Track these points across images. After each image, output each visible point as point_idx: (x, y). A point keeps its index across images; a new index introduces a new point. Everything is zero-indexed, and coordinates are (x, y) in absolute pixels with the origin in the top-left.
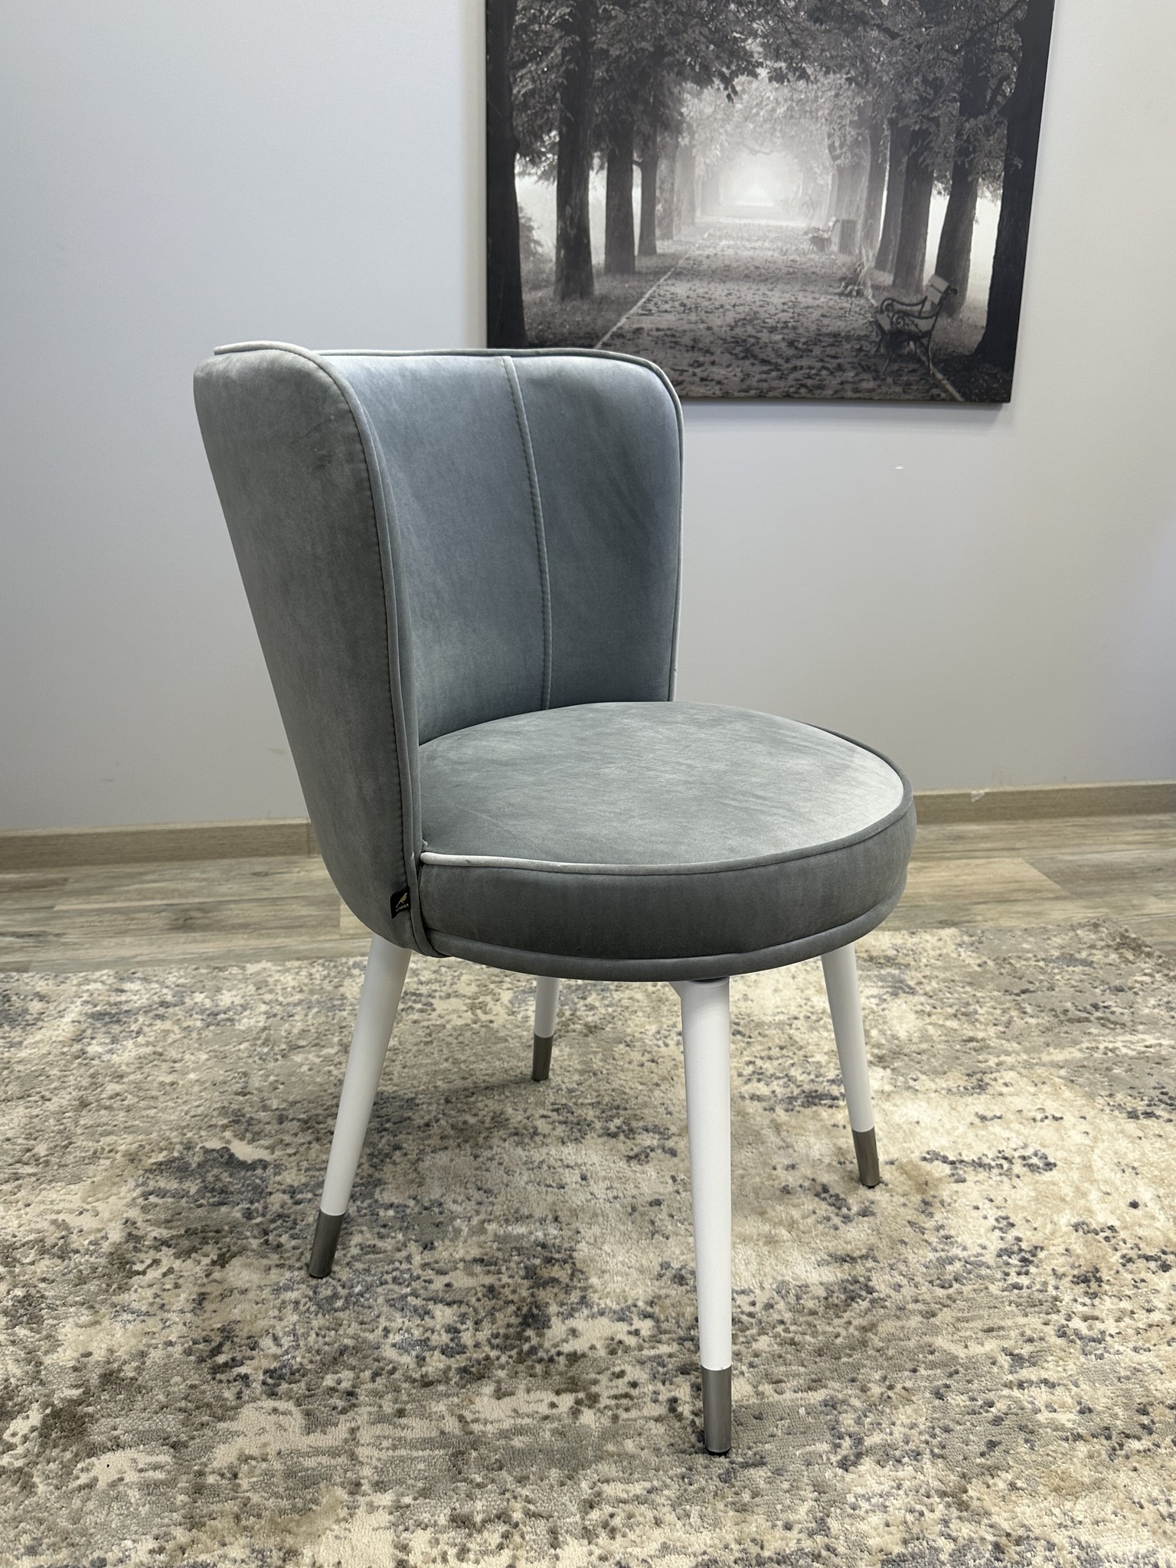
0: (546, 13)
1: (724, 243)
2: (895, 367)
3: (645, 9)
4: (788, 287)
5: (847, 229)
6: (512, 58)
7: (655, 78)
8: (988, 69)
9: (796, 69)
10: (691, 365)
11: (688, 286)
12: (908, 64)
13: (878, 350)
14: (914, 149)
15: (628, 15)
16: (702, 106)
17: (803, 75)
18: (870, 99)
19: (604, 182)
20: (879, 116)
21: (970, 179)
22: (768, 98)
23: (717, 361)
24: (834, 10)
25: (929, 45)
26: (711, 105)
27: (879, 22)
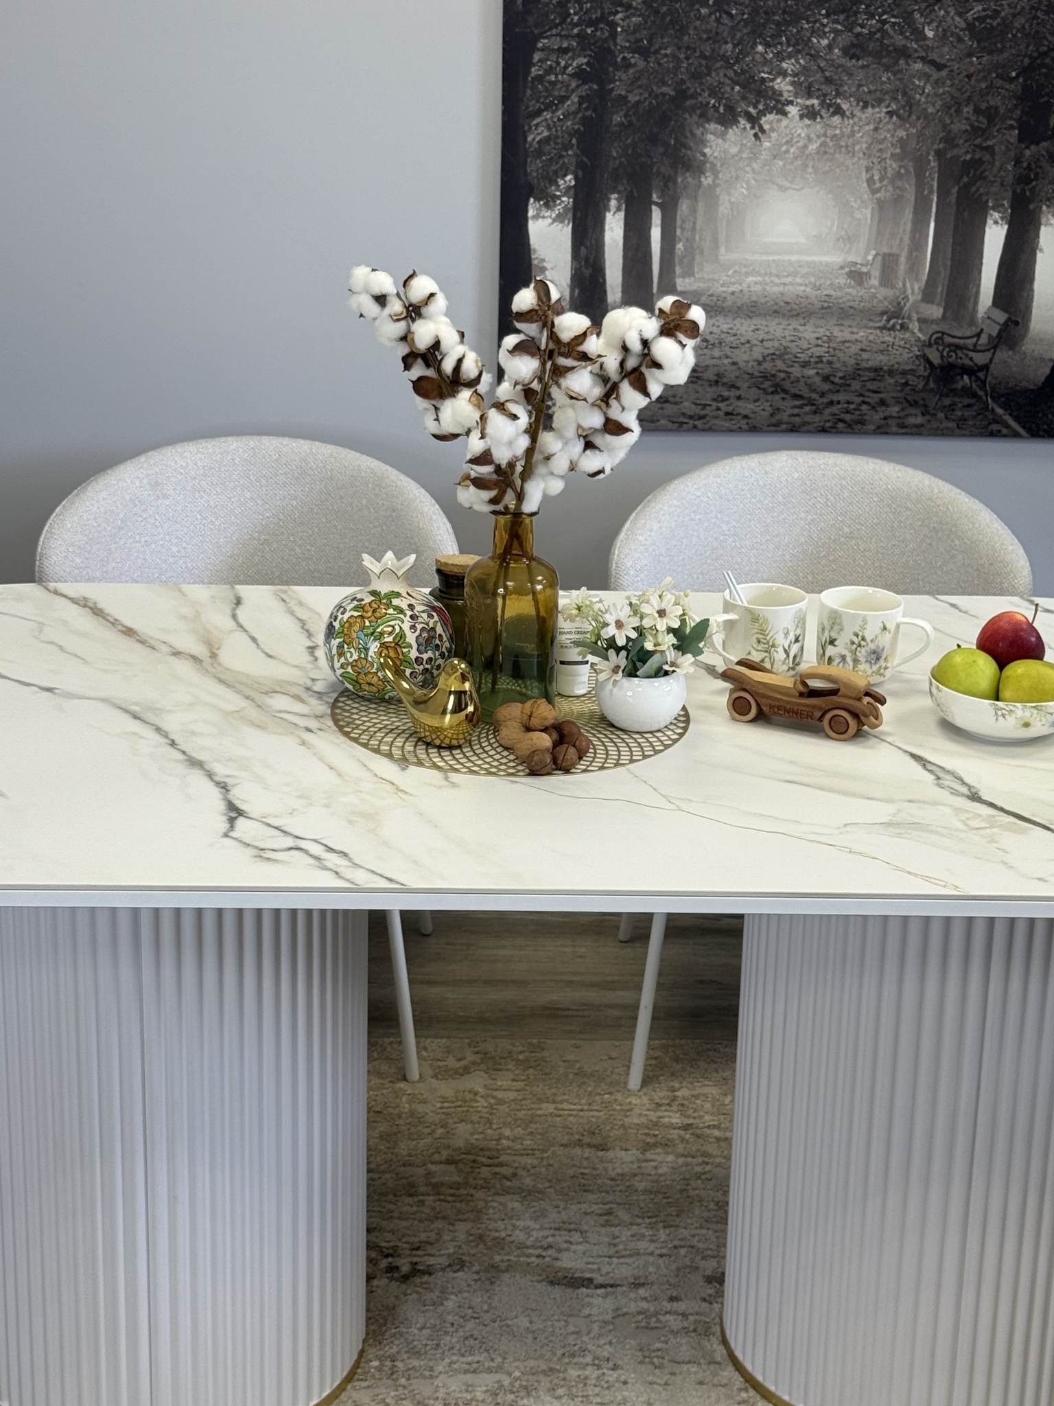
0: (563, 63)
1: (751, 279)
2: (947, 401)
3: (666, 55)
4: (822, 322)
5: (888, 263)
6: (527, 107)
7: (676, 121)
9: (830, 106)
10: (714, 400)
11: (711, 322)
12: (956, 94)
13: (926, 384)
14: (965, 179)
15: (648, 62)
16: (726, 146)
17: (838, 111)
18: (914, 131)
19: (622, 223)
20: (924, 148)
21: (1032, 207)
22: (799, 135)
23: (743, 396)
24: (872, 45)
25: (982, 74)
26: (736, 144)
27: (924, 54)
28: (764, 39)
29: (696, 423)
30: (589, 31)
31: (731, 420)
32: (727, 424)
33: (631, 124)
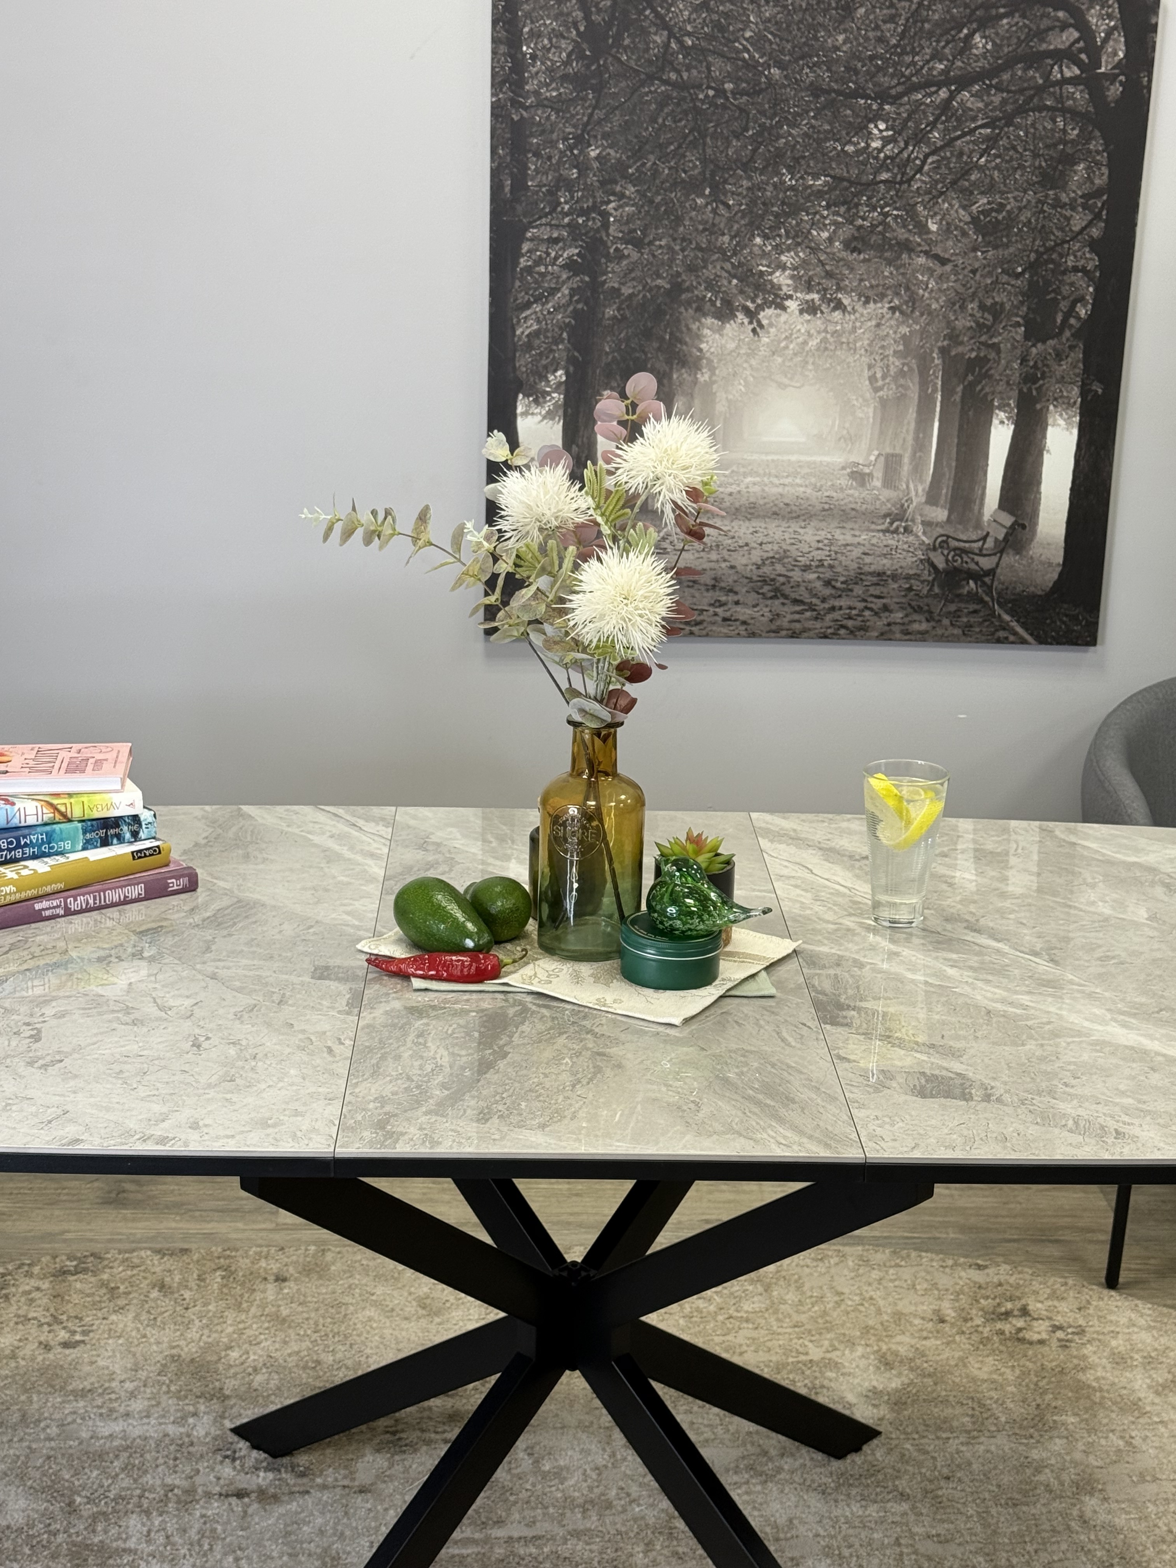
0: (553, 254)
1: (749, 479)
2: (952, 608)
3: (661, 247)
4: (823, 525)
5: (891, 463)
6: (516, 300)
7: (671, 315)
8: (1057, 291)
9: (830, 300)
10: (712, 605)
12: (961, 290)
13: (931, 590)
14: (970, 378)
15: (642, 254)
16: (723, 341)
17: (839, 306)
18: (918, 327)
20: (928, 345)
21: (1038, 406)
22: (799, 330)
23: (742, 600)
24: (874, 238)
25: (987, 269)
26: (733, 340)
27: (927, 248)
28: (763, 231)
29: (693, 629)
30: (580, 221)
31: (729, 626)
32: (725, 630)
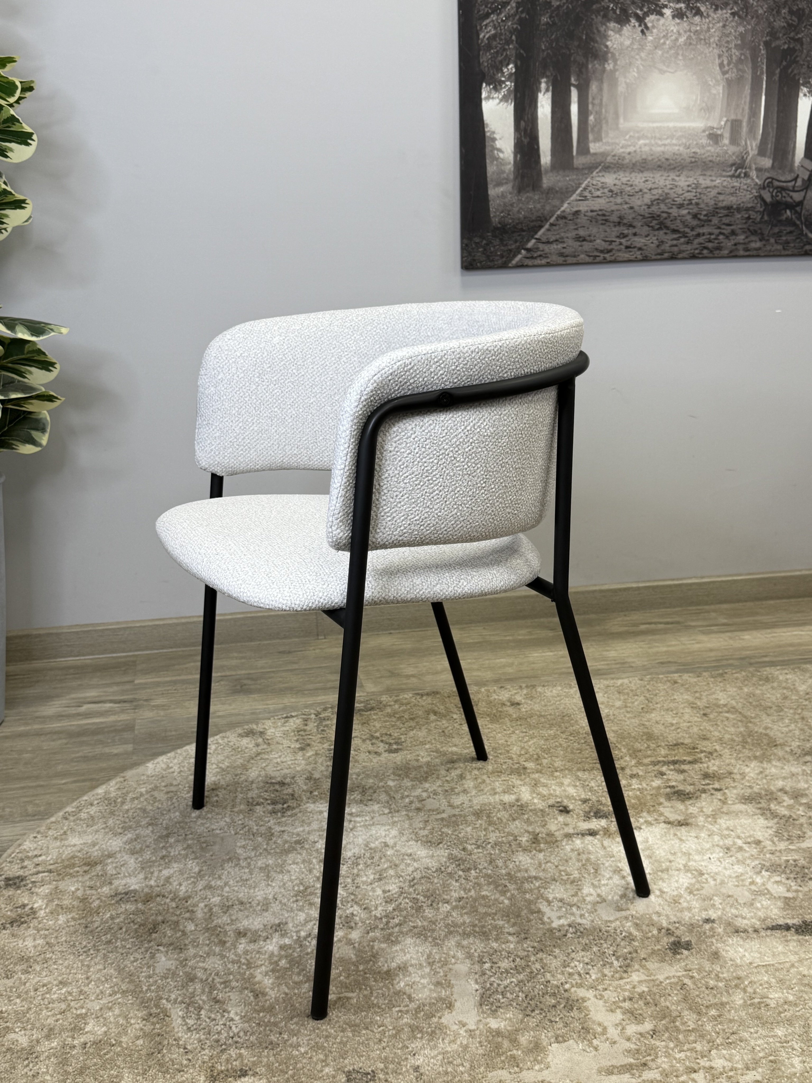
1: (642, 142)
2: (776, 230)
4: (691, 173)
5: (735, 127)
6: (479, 11)
7: (586, 21)
9: (692, 8)
10: (618, 237)
11: (615, 176)
13: (762, 218)
14: (784, 63)
16: (622, 40)
17: (698, 12)
18: (750, 27)
19: (550, 101)
20: (757, 40)
22: (672, 31)
23: (638, 232)
26: (628, 38)
29: (606, 255)
31: (630, 252)
32: (627, 256)
33: (554, 23)
